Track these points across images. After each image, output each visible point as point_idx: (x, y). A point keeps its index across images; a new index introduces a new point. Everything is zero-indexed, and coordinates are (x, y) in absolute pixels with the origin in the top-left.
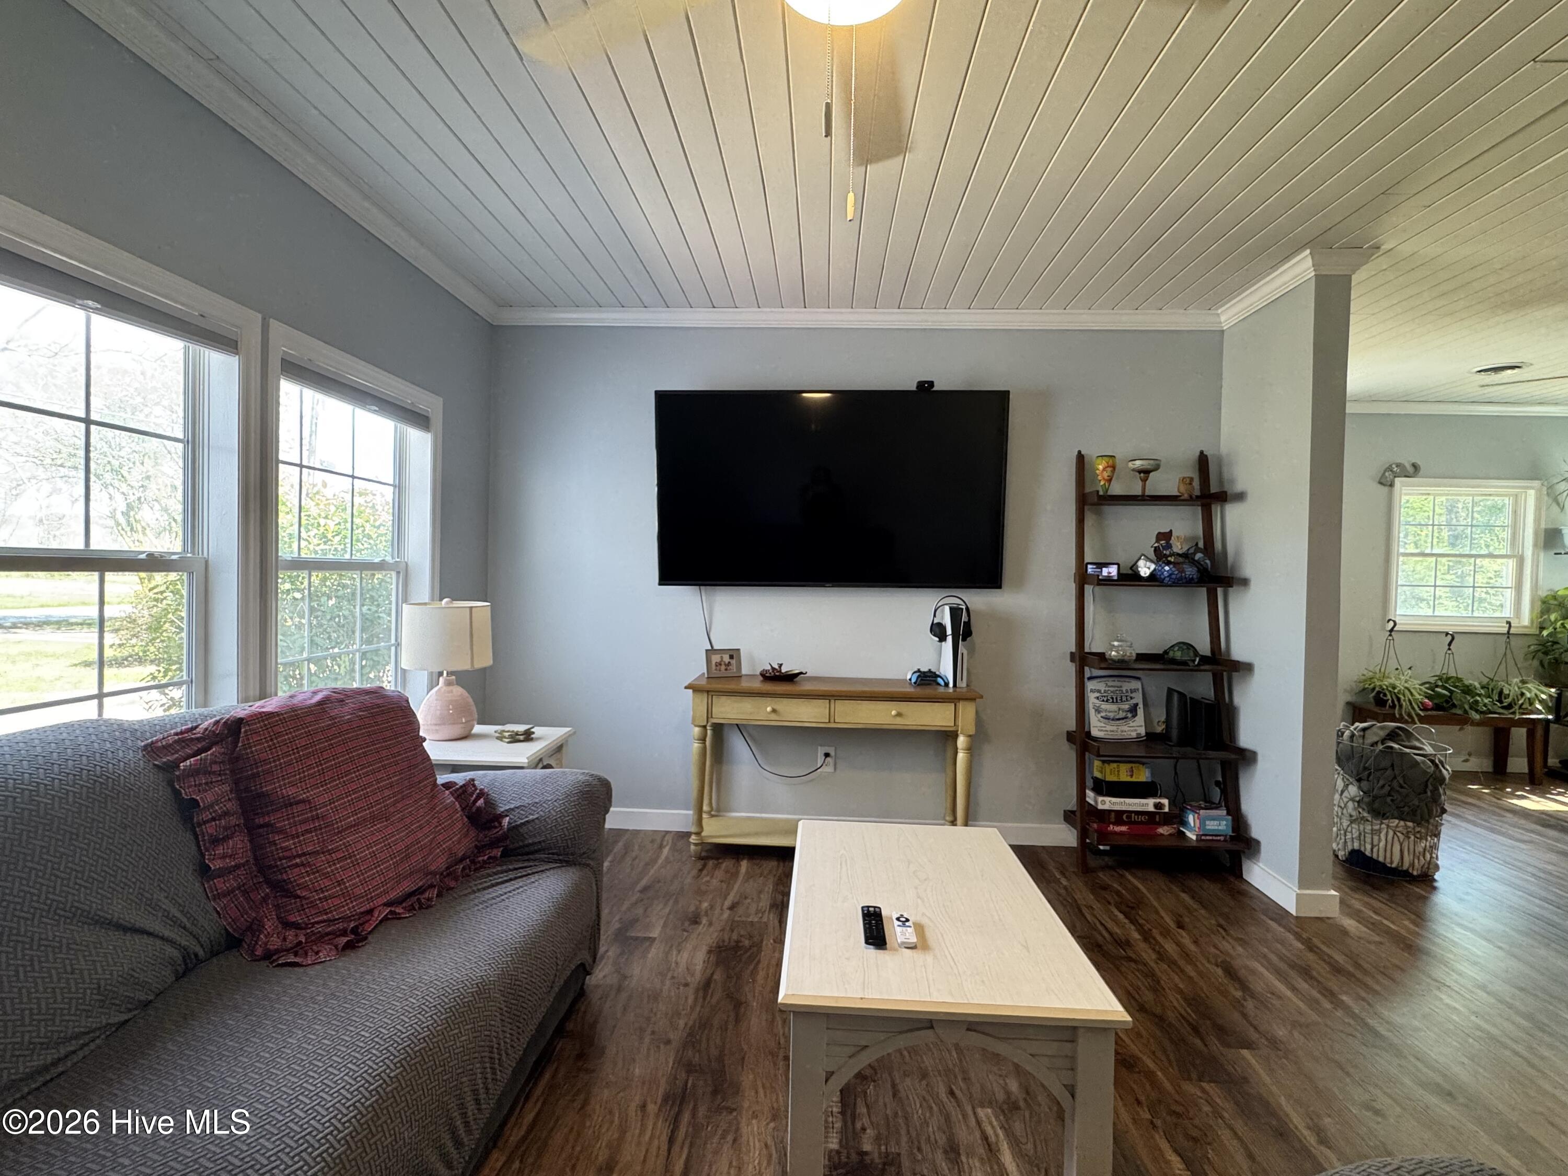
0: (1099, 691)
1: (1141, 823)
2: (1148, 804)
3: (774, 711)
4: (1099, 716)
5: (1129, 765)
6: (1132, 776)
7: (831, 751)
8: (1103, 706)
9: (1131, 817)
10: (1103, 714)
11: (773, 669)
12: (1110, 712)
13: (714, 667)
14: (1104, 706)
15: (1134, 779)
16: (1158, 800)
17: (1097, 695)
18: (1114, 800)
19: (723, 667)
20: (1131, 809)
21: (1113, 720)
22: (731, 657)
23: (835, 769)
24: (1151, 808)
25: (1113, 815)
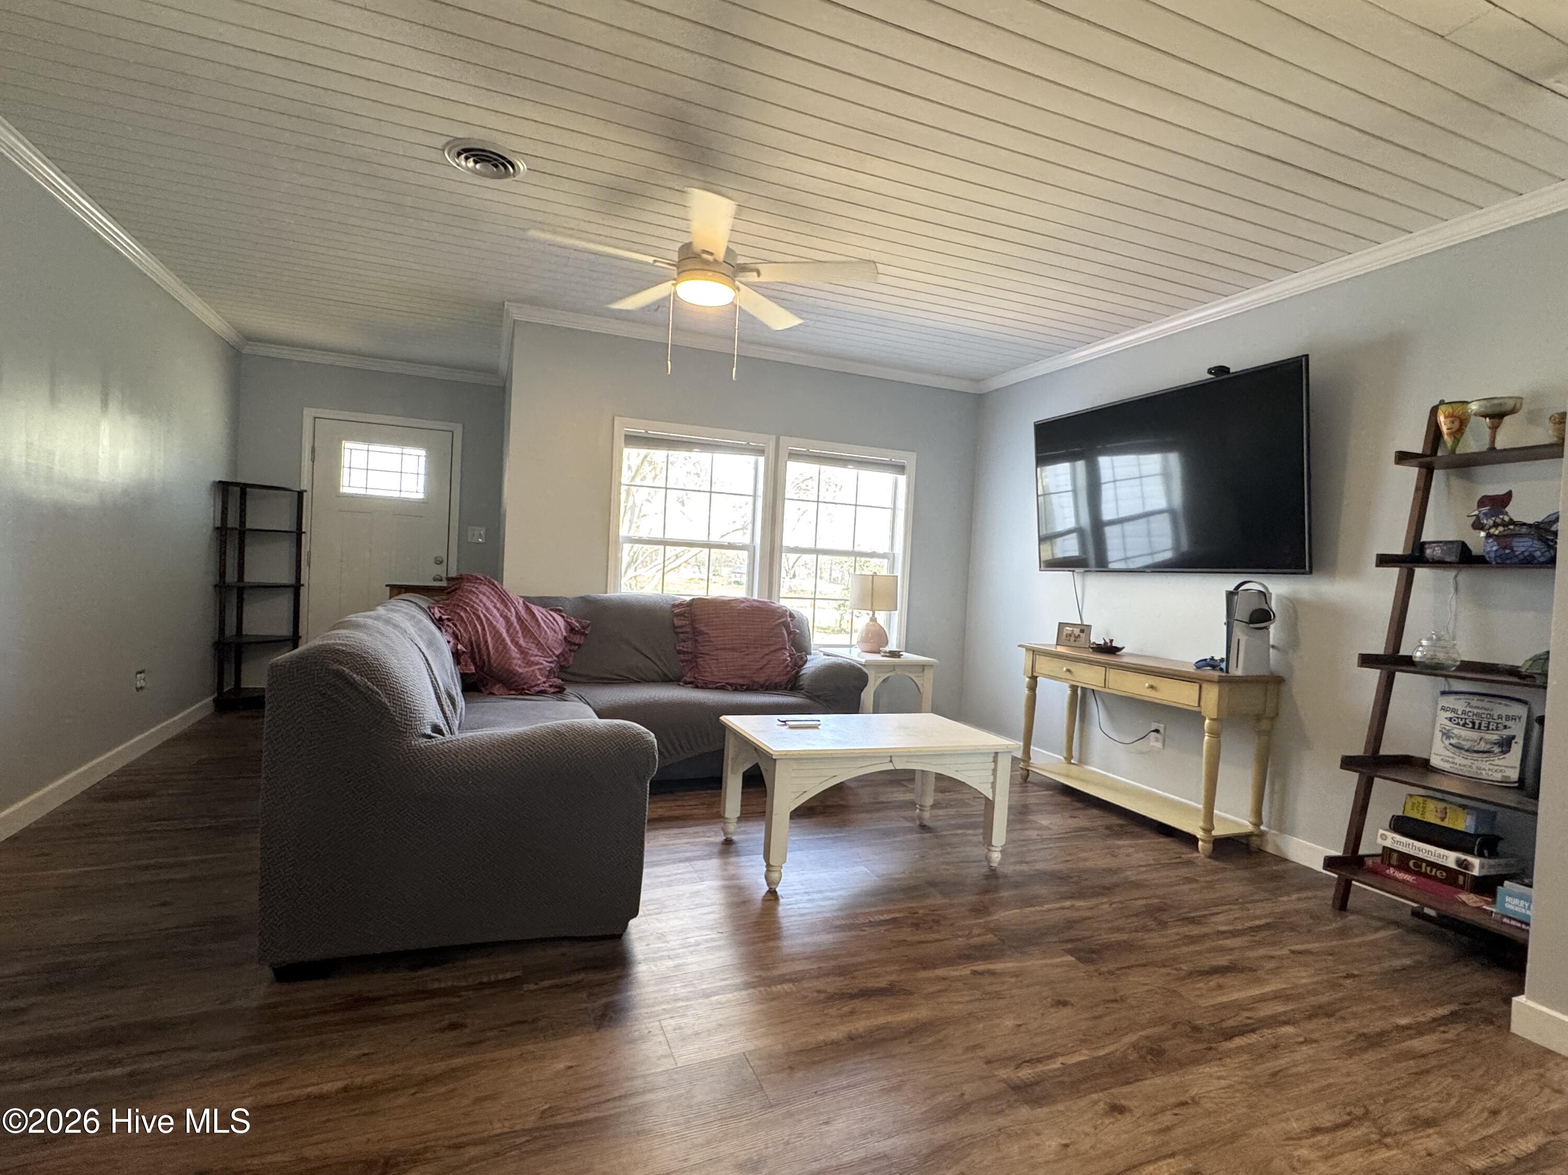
0: (1454, 711)
1: (1435, 878)
2: (1450, 858)
3: (1068, 670)
4: (1447, 742)
5: (1441, 805)
6: (1443, 819)
7: (1161, 727)
8: (1455, 731)
9: (1420, 867)
10: (1453, 741)
11: (1106, 643)
12: (1464, 740)
13: (1064, 637)
14: (1458, 731)
15: (1445, 824)
16: (1463, 857)
17: (1449, 715)
18: (1398, 837)
19: (1072, 639)
20: (1421, 855)
21: (1467, 751)
22: (1082, 631)
23: (1164, 746)
24: (1452, 864)
25: (1395, 855)
